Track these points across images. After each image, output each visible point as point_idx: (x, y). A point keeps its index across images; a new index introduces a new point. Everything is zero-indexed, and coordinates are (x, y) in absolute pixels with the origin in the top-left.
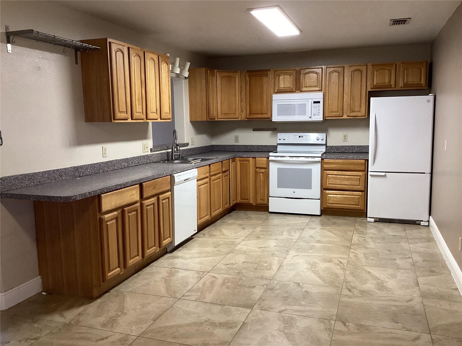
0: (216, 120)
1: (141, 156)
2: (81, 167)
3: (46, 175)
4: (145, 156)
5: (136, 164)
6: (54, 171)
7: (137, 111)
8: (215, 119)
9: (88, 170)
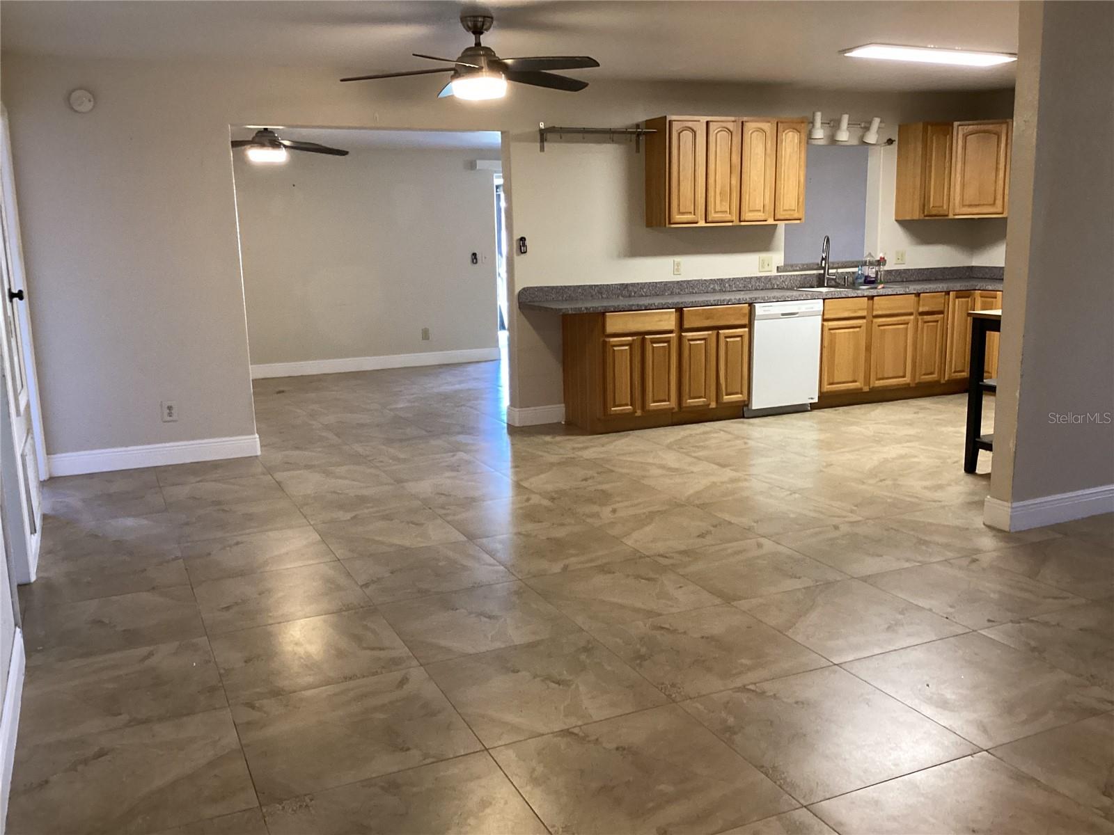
0: (951, 216)
1: (751, 278)
2: (633, 285)
3: (580, 290)
4: (761, 277)
5: (739, 289)
6: (591, 286)
7: (717, 210)
8: (947, 216)
9: (645, 290)
